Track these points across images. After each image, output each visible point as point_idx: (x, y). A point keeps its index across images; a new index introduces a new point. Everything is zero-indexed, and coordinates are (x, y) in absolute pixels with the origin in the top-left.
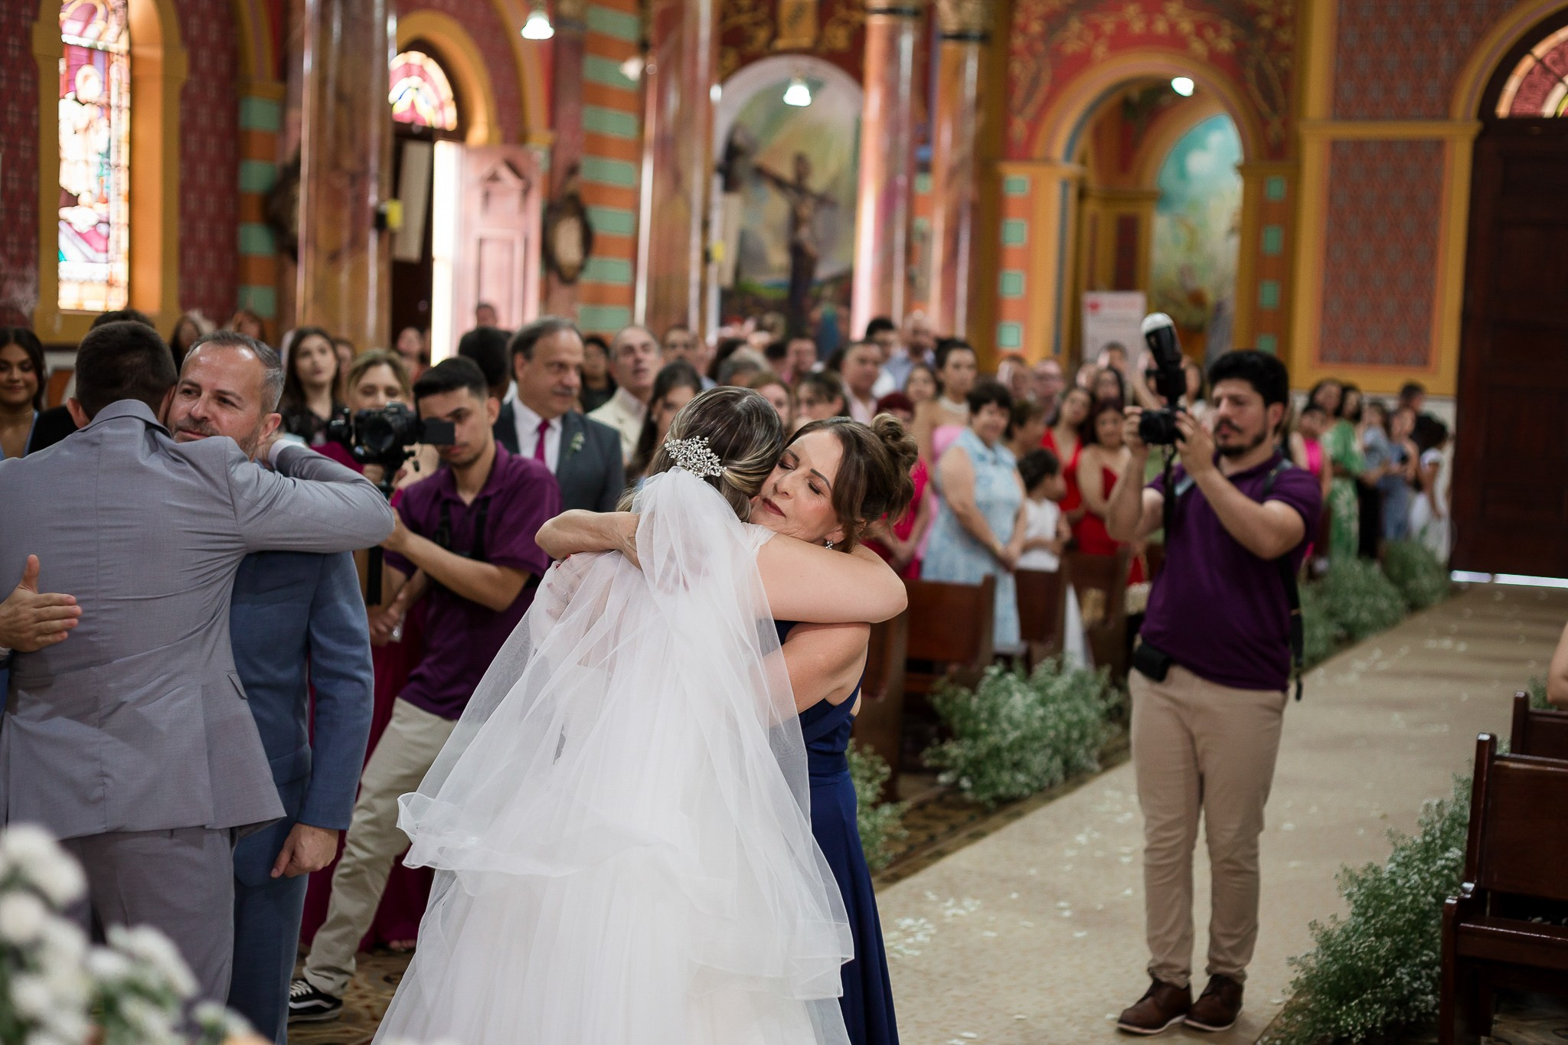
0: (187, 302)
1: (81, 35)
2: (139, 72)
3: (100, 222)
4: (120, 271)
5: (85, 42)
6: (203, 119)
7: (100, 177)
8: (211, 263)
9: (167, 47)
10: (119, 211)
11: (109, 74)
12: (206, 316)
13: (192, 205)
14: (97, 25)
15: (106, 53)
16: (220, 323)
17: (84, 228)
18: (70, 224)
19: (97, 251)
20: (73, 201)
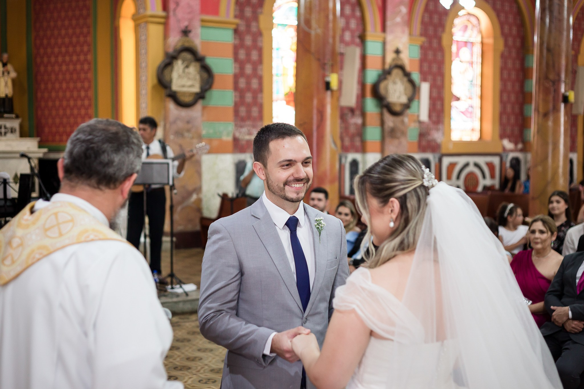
0: (502, 136)
1: (463, 36)
2: (485, 48)
3: (469, 106)
4: (477, 125)
5: (464, 39)
6: (510, 64)
7: (468, 90)
8: (512, 119)
9: (495, 38)
10: (477, 102)
11: (472, 50)
12: (510, 141)
13: (505, 98)
14: (469, 32)
15: (472, 43)
16: (516, 144)
17: (463, 110)
18: (457, 108)
19: (467, 117)
20: (458, 99)
